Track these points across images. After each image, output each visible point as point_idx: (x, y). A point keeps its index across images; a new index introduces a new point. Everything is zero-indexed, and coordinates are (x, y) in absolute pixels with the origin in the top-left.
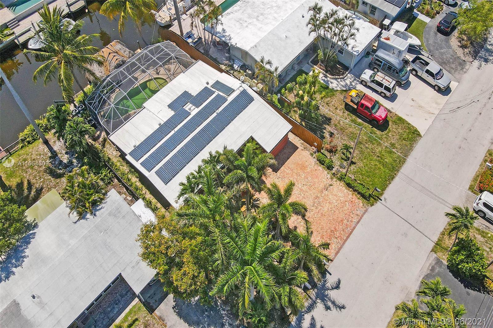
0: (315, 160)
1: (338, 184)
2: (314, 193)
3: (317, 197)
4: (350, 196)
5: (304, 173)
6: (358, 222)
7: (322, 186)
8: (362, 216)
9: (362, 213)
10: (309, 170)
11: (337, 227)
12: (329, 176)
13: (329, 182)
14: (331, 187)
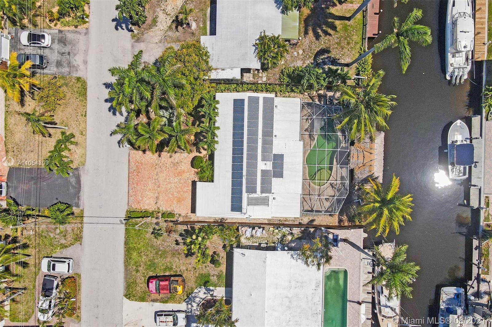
0: (175, 213)
1: (153, 208)
2: (162, 187)
3: (159, 187)
4: (142, 206)
6: (128, 192)
7: (161, 197)
8: (128, 198)
9: (130, 200)
10: (175, 202)
11: (138, 177)
12: (161, 209)
13: (158, 205)
14: (155, 202)
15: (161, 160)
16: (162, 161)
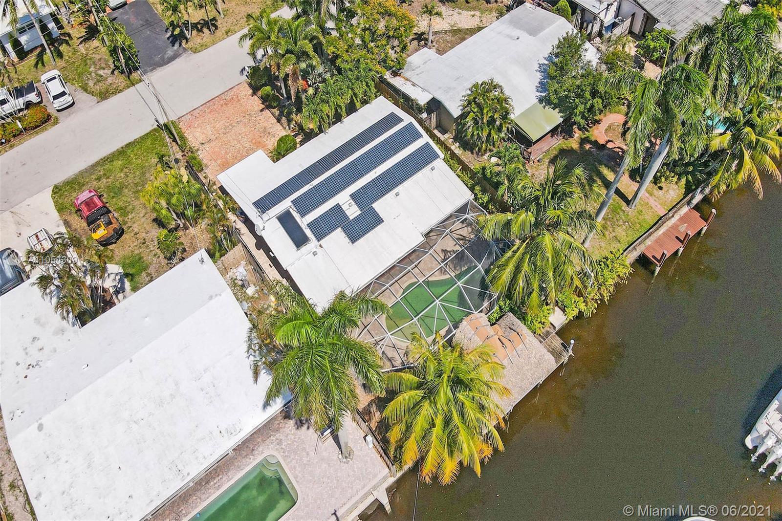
1: (194, 143)
2: (227, 137)
3: (224, 134)
4: (187, 132)
5: (226, 159)
6: (194, 110)
7: (213, 144)
8: (187, 114)
9: (186, 116)
10: (219, 161)
11: (220, 107)
12: (199, 152)
13: (202, 147)
14: (203, 142)
15: (258, 116)
16: (258, 118)
